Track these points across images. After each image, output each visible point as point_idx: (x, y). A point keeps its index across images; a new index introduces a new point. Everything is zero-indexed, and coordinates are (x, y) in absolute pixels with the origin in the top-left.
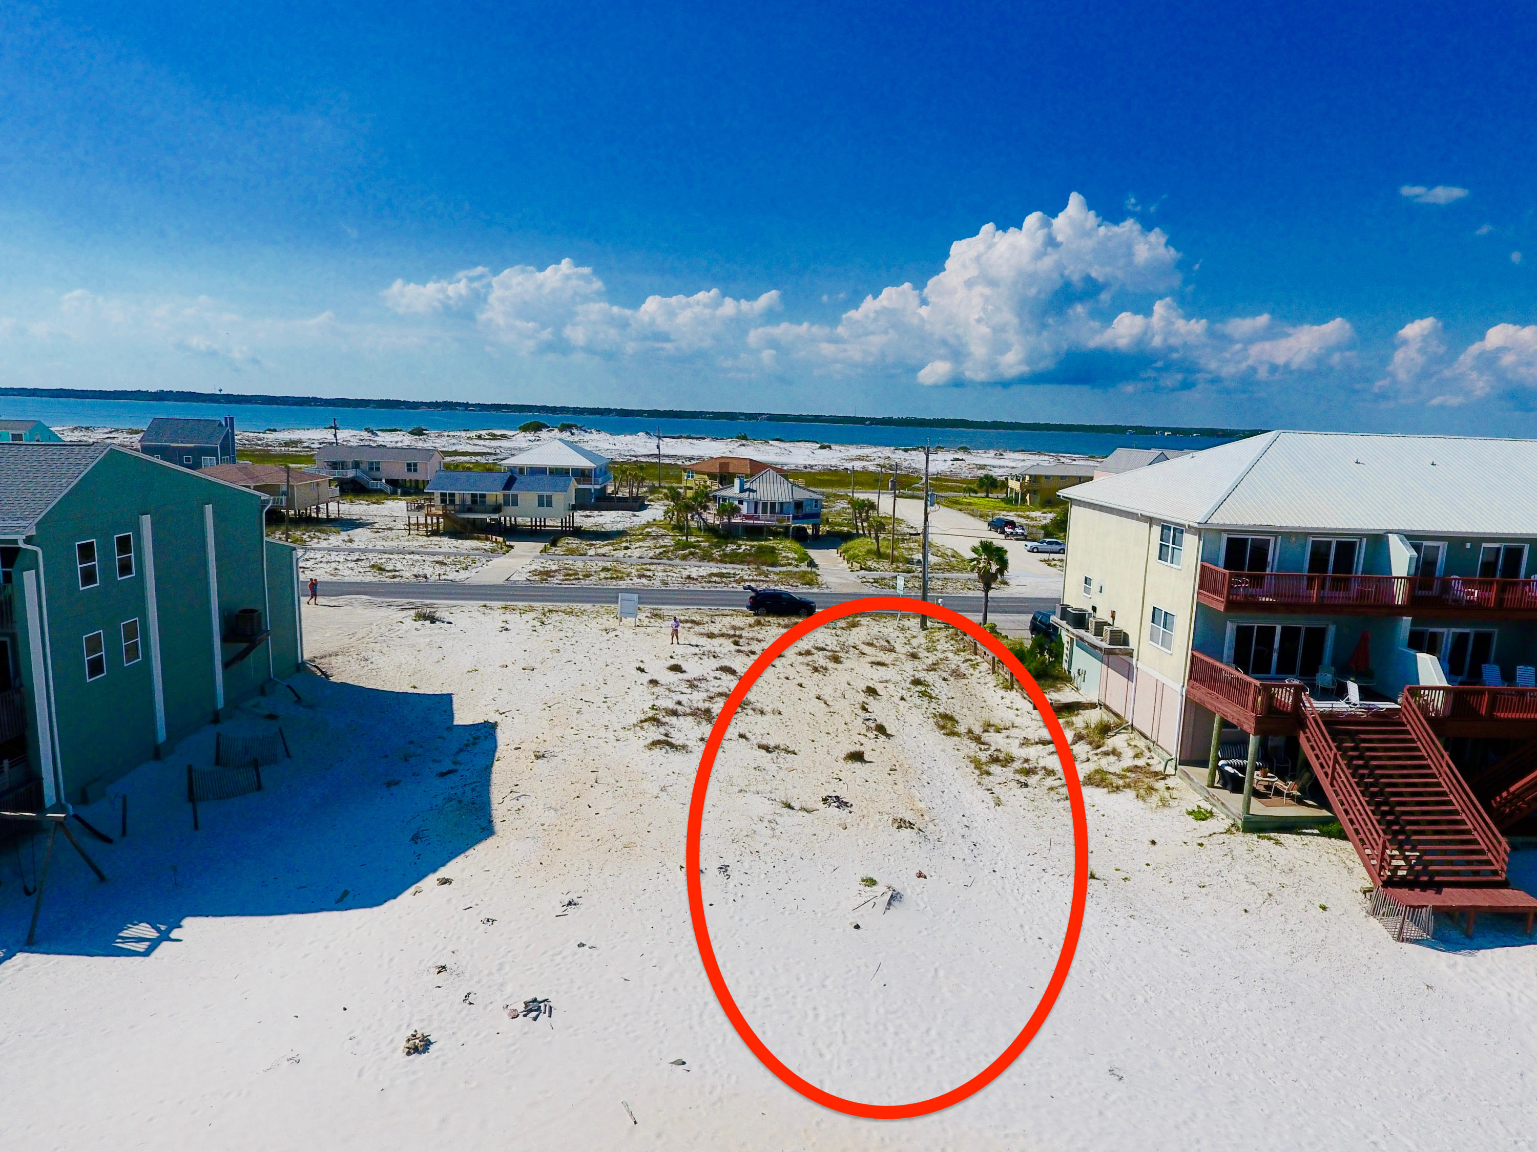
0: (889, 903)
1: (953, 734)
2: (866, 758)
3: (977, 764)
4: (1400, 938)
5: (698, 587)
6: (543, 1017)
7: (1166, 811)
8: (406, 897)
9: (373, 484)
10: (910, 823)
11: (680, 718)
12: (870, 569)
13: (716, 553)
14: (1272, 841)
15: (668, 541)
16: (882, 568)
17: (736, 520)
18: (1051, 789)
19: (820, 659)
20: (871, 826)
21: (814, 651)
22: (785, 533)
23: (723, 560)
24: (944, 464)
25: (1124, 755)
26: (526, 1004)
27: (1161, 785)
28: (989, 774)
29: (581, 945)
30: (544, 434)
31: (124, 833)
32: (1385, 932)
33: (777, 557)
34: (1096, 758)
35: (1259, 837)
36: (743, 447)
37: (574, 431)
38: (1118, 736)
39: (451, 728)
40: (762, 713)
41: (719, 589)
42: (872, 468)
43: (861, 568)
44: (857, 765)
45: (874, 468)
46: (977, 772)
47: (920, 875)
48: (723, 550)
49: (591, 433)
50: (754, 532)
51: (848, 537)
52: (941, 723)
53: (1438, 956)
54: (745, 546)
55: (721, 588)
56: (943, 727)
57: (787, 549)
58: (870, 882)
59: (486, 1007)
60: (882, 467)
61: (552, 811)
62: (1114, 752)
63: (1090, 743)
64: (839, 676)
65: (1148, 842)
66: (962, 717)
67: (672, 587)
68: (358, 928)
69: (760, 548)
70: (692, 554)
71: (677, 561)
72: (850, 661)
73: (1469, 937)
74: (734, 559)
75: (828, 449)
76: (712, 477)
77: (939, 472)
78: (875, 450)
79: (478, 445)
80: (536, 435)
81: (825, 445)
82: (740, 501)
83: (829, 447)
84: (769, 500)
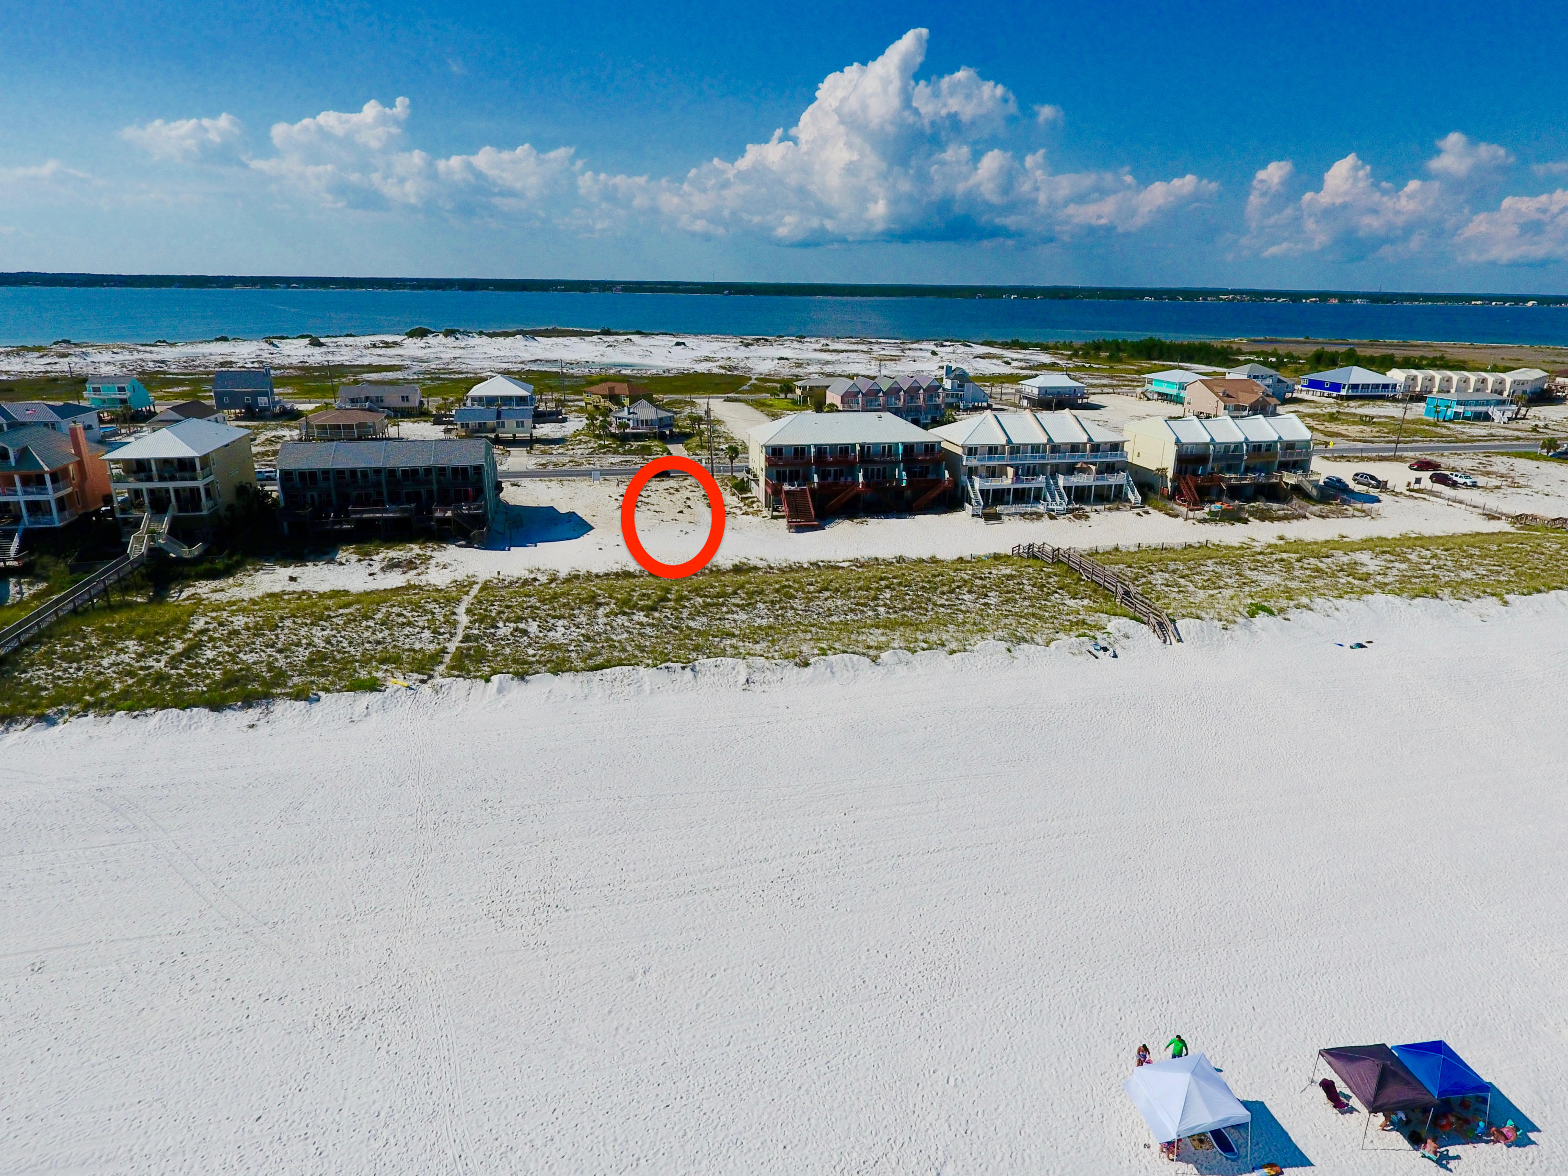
2: (684, 512)
5: (617, 468)
7: (758, 518)
12: (697, 455)
13: (621, 450)
15: (592, 444)
17: (628, 430)
19: (672, 490)
21: (669, 489)
22: (654, 437)
23: (626, 453)
24: (772, 363)
27: (760, 510)
30: (430, 339)
33: (652, 450)
37: (458, 336)
39: (560, 514)
42: (716, 371)
43: (693, 454)
44: (681, 514)
48: (624, 448)
49: (473, 337)
50: (637, 437)
51: (689, 436)
54: (635, 445)
55: (628, 467)
57: (655, 445)
60: (724, 368)
64: (678, 495)
67: (606, 468)
69: (643, 446)
70: (608, 450)
71: (601, 455)
72: (683, 491)
74: (630, 452)
75: (683, 346)
76: (604, 397)
77: (766, 372)
78: (723, 345)
79: (380, 355)
80: (424, 341)
81: (681, 340)
82: (629, 420)
83: (684, 344)
84: (644, 418)
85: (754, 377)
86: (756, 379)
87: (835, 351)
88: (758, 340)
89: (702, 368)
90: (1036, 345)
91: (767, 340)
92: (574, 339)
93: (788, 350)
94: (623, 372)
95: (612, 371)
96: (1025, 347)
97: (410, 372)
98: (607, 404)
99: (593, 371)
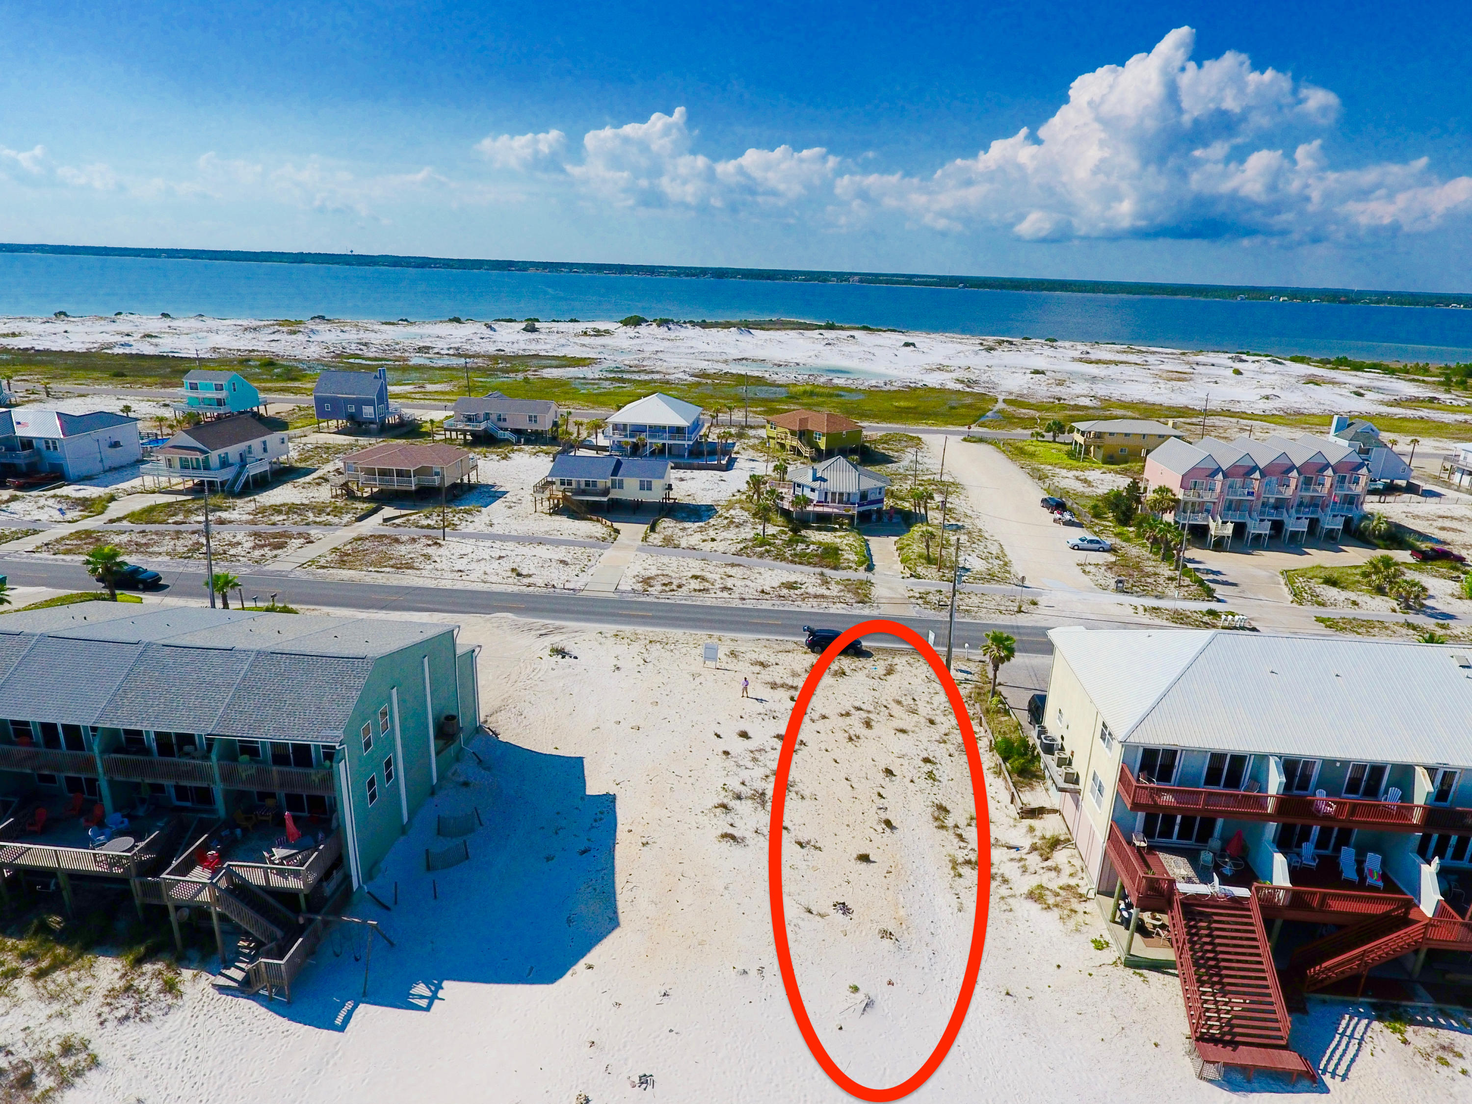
0: (864, 1010)
1: (942, 827)
2: (872, 858)
3: (955, 864)
4: (1201, 1077)
5: (769, 605)
6: (650, 1088)
7: (1077, 936)
8: (568, 976)
9: (501, 434)
10: (891, 934)
11: (743, 801)
12: (918, 577)
14: (1142, 978)
15: (748, 531)
16: (930, 576)
17: (810, 508)
18: (1002, 898)
19: (856, 723)
20: (864, 934)
21: (853, 711)
22: (850, 523)
23: (794, 562)
24: (1023, 377)
25: (1063, 871)
26: (640, 1077)
27: (1080, 907)
28: (960, 876)
29: (671, 1031)
30: (643, 329)
31: (396, 903)
32: (1192, 1070)
33: (839, 559)
34: (1042, 871)
35: (1135, 973)
36: (829, 347)
37: (671, 326)
38: (1065, 850)
39: (584, 797)
40: (803, 798)
41: (786, 608)
42: (952, 386)
43: (912, 575)
44: (864, 865)
45: (953, 384)
46: (952, 873)
47: (890, 983)
48: (794, 549)
49: (686, 328)
50: (821, 523)
51: (908, 519)
52: (936, 814)
53: (1222, 1094)
54: (815, 540)
55: (788, 606)
56: (936, 819)
57: (850, 548)
58: (856, 989)
59: (617, 1076)
60: (962, 382)
61: (653, 905)
62: (1057, 869)
63: (1041, 855)
64: (867, 747)
65: (1055, 966)
66: (954, 805)
68: (542, 1001)
69: (826, 545)
70: (768, 551)
71: (755, 562)
73: (1249, 1081)
74: (802, 560)
75: (912, 348)
76: (793, 433)
77: (1016, 390)
78: (959, 347)
79: (584, 345)
80: (636, 330)
81: (910, 341)
82: (813, 490)
83: (913, 345)
84: (838, 490)
85: (1001, 398)
86: (1004, 401)
87: (1098, 362)
88: (1001, 343)
89: (933, 380)
90: (1375, 366)
91: (1011, 343)
92: (793, 334)
93: (1039, 358)
94: (836, 381)
95: (822, 380)
96: (1358, 367)
97: (597, 368)
98: (794, 443)
99: (800, 377)
